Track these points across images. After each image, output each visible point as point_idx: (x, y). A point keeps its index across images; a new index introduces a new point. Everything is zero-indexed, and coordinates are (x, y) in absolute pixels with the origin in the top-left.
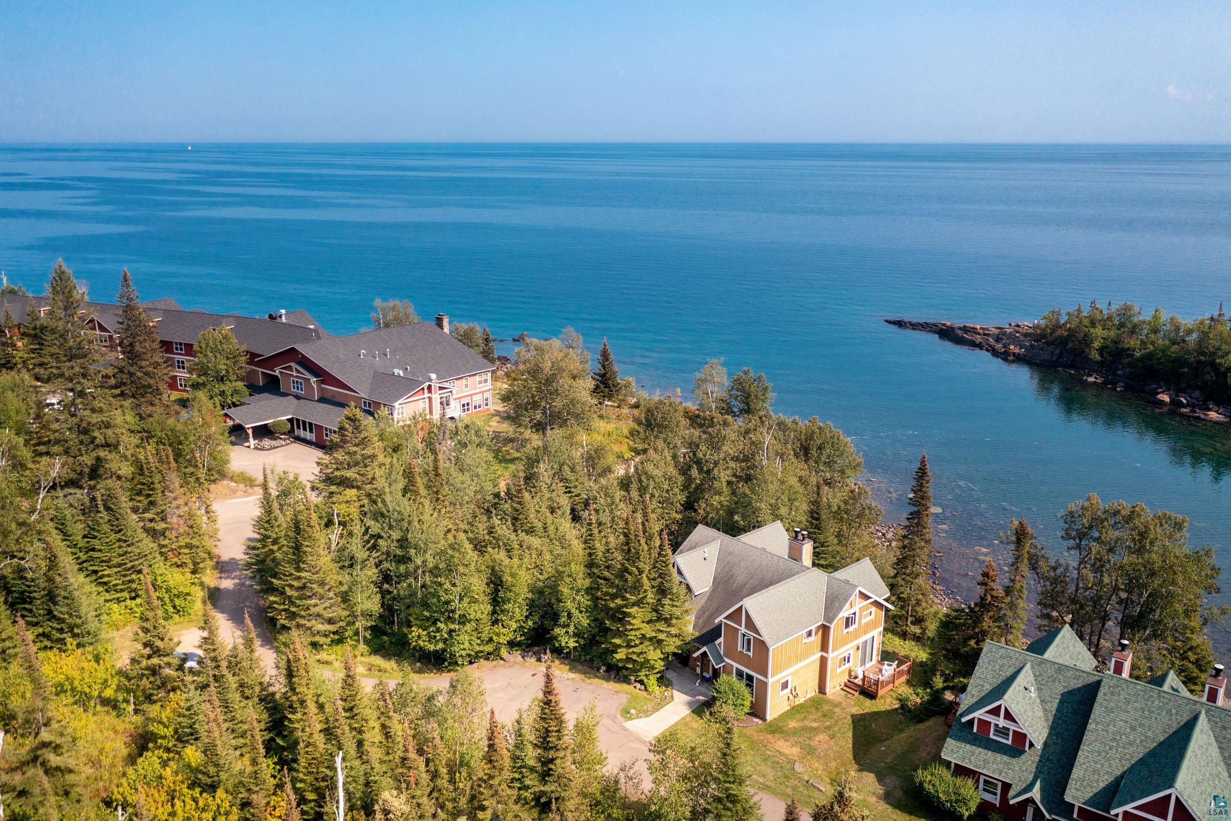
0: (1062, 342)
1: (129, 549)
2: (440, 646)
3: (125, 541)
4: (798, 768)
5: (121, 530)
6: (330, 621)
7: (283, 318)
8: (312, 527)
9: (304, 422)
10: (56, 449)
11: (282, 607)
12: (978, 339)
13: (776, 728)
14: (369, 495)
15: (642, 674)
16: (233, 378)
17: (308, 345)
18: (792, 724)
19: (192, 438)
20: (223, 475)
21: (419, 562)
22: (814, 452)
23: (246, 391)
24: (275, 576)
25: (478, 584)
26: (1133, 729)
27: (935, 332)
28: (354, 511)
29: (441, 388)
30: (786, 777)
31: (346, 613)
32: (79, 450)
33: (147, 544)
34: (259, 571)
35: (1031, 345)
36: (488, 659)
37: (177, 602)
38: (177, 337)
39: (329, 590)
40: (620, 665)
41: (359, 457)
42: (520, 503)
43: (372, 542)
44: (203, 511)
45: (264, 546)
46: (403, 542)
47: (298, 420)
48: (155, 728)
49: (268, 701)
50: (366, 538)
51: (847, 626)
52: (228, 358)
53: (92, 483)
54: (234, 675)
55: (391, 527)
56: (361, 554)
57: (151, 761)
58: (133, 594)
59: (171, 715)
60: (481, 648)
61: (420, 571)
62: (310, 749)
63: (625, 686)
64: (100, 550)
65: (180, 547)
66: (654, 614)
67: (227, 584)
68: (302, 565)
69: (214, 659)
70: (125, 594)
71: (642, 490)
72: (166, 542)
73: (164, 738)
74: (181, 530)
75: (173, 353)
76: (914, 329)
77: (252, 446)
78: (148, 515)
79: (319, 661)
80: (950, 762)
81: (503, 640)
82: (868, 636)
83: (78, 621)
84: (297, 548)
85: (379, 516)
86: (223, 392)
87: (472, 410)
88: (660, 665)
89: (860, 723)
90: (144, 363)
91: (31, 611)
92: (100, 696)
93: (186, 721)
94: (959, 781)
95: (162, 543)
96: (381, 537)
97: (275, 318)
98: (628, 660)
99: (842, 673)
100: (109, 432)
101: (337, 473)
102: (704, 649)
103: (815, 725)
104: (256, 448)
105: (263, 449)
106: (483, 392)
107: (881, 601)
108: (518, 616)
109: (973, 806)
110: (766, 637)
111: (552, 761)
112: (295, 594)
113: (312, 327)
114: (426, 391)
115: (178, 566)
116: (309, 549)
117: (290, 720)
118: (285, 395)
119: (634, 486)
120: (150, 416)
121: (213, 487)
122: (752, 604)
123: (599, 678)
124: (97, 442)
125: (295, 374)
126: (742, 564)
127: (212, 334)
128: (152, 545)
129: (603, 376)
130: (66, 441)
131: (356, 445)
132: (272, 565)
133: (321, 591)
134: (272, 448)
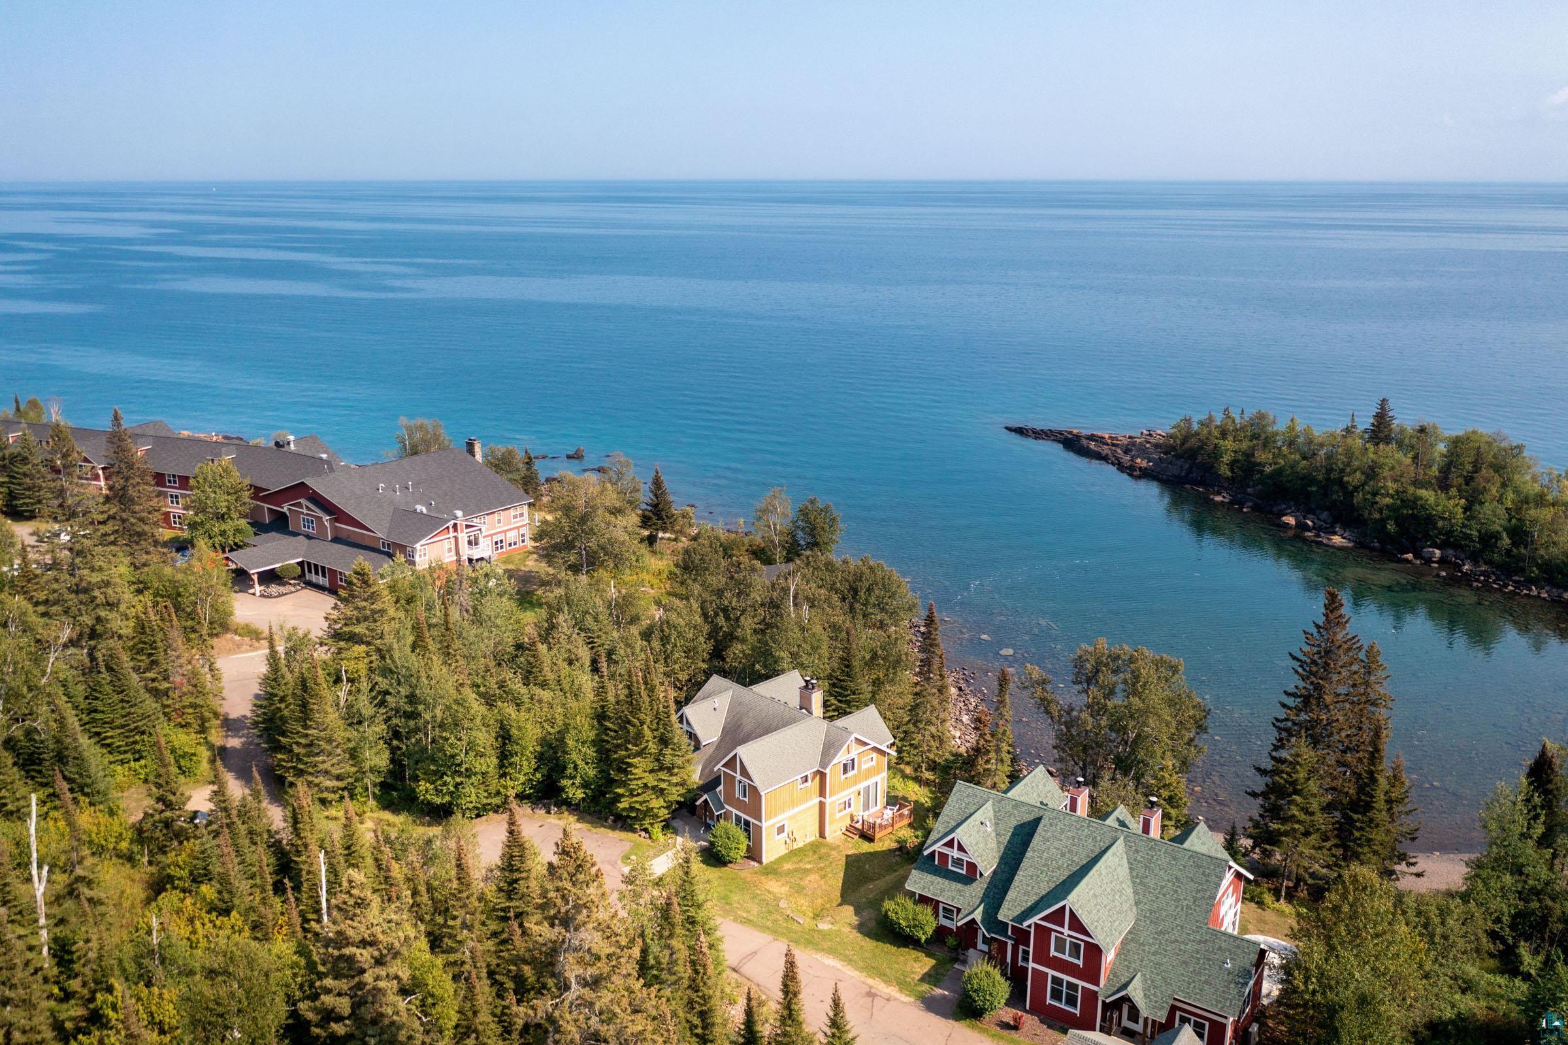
0: (1192, 454)
1: (132, 710)
2: (447, 798)
3: (128, 702)
4: (783, 904)
5: (122, 691)
6: (338, 778)
7: (292, 446)
8: (318, 685)
9: (316, 566)
10: (55, 609)
11: (290, 765)
12: (1105, 450)
13: (772, 871)
14: (379, 650)
15: (646, 823)
16: (235, 515)
17: (320, 480)
18: (787, 866)
19: (192, 590)
20: (225, 627)
21: (428, 717)
22: (862, 594)
23: (251, 530)
24: (283, 734)
25: (485, 738)
26: (1063, 855)
27: (1059, 442)
28: (362, 667)
29: (468, 526)
30: (770, 912)
31: (354, 769)
32: (79, 610)
33: (150, 704)
34: (266, 729)
35: (1160, 459)
36: (496, 812)
37: (183, 763)
38: (170, 468)
39: (337, 747)
40: (624, 814)
41: (368, 612)
42: (534, 656)
43: (380, 698)
44: (207, 670)
45: (272, 704)
46: (412, 698)
47: (309, 564)
48: (172, 871)
49: (276, 847)
50: (373, 694)
51: (845, 771)
52: (229, 494)
53: (92, 643)
54: (243, 823)
55: (399, 683)
56: (368, 710)
57: (171, 898)
58: (137, 756)
59: (187, 860)
60: (489, 801)
61: (430, 726)
62: (311, 876)
63: (630, 835)
64: (103, 712)
65: (184, 707)
66: (656, 764)
67: (234, 742)
68: (309, 723)
69: (225, 809)
70: (129, 756)
71: (665, 640)
72: (170, 702)
73: (179, 879)
74: (184, 689)
75: (165, 486)
76: (1036, 438)
77: (258, 594)
78: (149, 675)
79: (327, 817)
80: (914, 893)
81: (511, 793)
82: (870, 782)
83: (89, 781)
84: (304, 706)
85: (386, 672)
86: (225, 531)
87: (506, 548)
88: (664, 814)
89: (853, 863)
90: (137, 508)
91: (40, 772)
92: (115, 848)
93: (200, 864)
94: (919, 908)
95: (166, 703)
96: (389, 694)
97: (282, 446)
98: (632, 808)
99: (842, 818)
100: (110, 591)
101: (346, 629)
102: (705, 796)
103: (808, 866)
104: (262, 596)
105: (270, 597)
106: (518, 528)
107: (883, 748)
108: (526, 769)
109: (930, 930)
110: (757, 783)
111: (516, 881)
112: (302, 751)
113: (324, 456)
114: (451, 530)
115: (182, 726)
116: (316, 707)
117: (295, 862)
118: (295, 534)
119: (656, 635)
120: (145, 565)
121: (215, 641)
122: (745, 752)
123: (605, 827)
124: (98, 601)
125: (305, 511)
126: (750, 714)
127: (211, 469)
128: (154, 705)
129: (656, 506)
130: (66, 601)
131: (366, 600)
132: (279, 723)
133: (328, 747)
134: (279, 596)
